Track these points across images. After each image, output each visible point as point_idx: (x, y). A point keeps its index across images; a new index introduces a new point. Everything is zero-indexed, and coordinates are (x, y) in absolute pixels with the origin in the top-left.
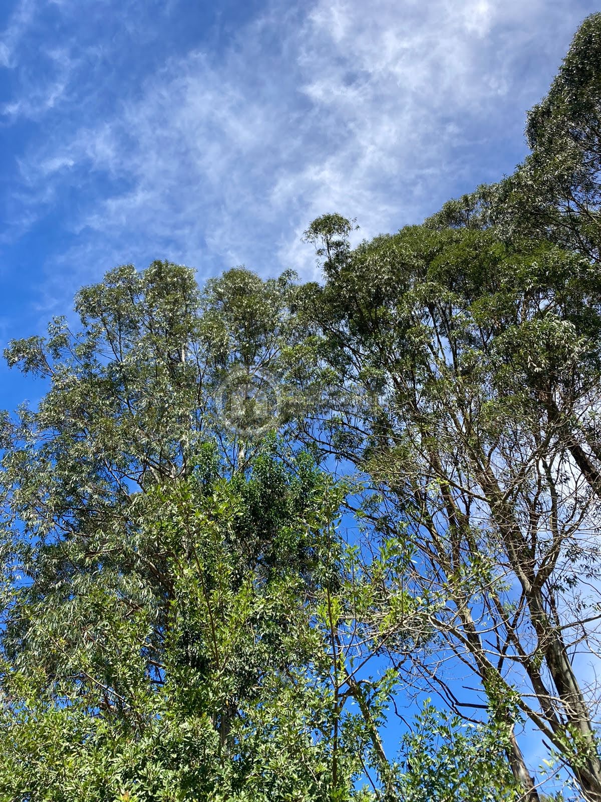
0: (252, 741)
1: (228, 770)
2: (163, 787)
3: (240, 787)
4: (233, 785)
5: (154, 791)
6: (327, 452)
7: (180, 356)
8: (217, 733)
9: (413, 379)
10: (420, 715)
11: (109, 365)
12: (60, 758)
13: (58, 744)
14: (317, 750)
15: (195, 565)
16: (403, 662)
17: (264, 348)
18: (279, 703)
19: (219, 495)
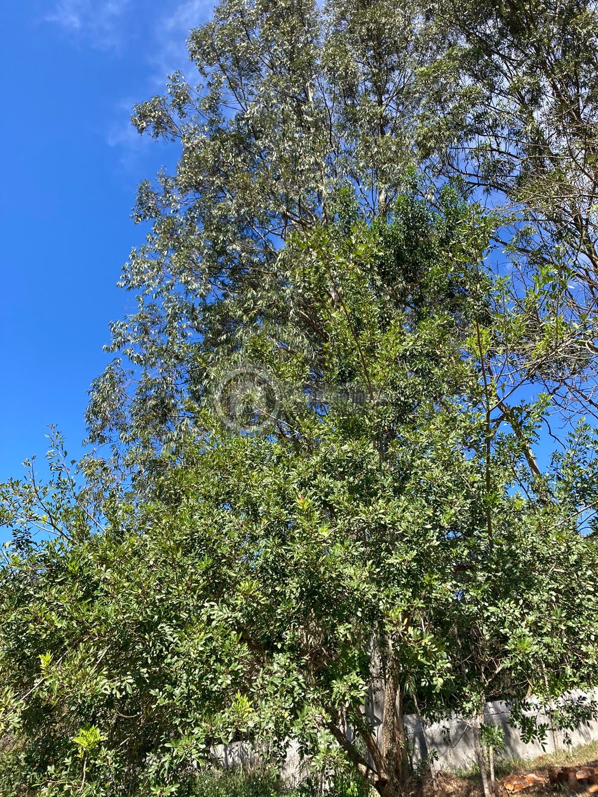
0: (409, 457)
1: (389, 480)
2: (334, 493)
3: (400, 493)
4: (395, 492)
5: (326, 496)
6: (475, 184)
7: (307, 96)
8: (377, 452)
9: (576, 84)
10: (573, 433)
11: (236, 116)
12: (246, 472)
13: (243, 462)
14: (471, 464)
15: (342, 308)
16: (558, 388)
17: (397, 72)
18: (432, 427)
19: (357, 237)
